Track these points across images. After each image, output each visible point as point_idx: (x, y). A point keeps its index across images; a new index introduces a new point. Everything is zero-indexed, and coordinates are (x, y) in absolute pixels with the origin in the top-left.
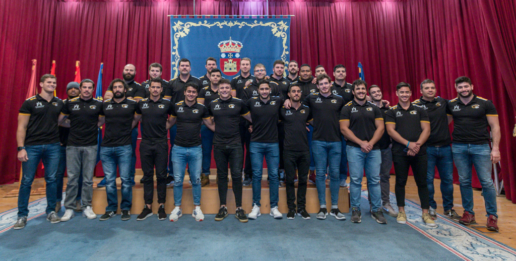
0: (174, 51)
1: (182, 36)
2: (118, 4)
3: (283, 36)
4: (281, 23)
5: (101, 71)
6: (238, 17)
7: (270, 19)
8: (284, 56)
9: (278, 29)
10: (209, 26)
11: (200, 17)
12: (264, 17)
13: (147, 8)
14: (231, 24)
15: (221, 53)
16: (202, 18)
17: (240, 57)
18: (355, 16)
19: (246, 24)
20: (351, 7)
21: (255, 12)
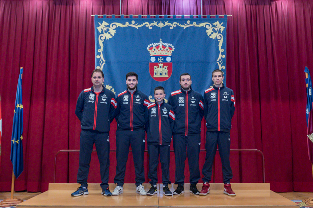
0: (99, 54)
1: (108, 38)
2: (37, 3)
3: (219, 38)
4: (217, 23)
5: (21, 76)
6: (169, 17)
7: (205, 19)
8: (220, 60)
9: (213, 30)
10: (137, 27)
11: (127, 17)
12: (197, 17)
13: (68, 7)
14: (161, 25)
15: (150, 57)
16: (129, 18)
17: (171, 61)
18: (298, 15)
19: (178, 24)
20: (294, 6)
21: (187, 11)
